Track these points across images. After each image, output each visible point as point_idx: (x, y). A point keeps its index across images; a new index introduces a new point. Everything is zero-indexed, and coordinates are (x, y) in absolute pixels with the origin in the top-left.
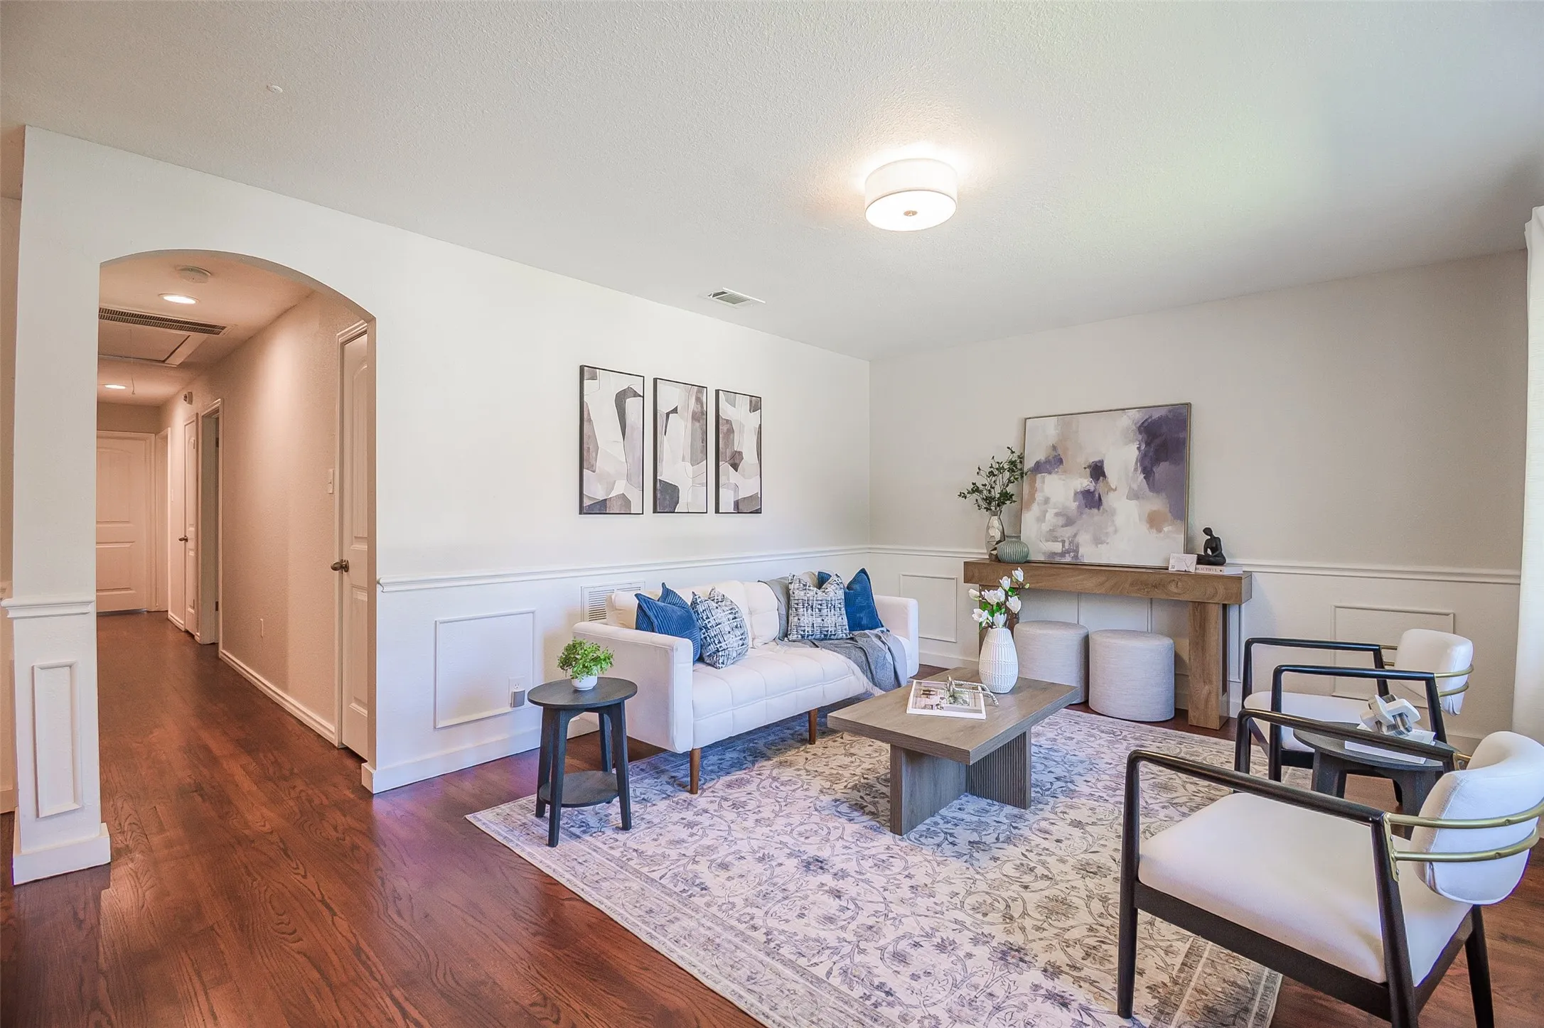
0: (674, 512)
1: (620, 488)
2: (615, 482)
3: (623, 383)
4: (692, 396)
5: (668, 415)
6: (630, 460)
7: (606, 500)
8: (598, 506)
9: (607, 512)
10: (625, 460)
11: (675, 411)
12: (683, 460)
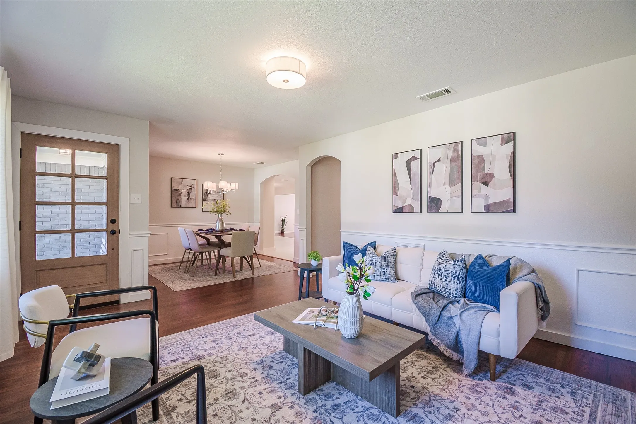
0: (438, 212)
1: (409, 202)
2: (406, 199)
3: (409, 156)
4: (450, 150)
5: (434, 164)
6: (413, 188)
7: (402, 207)
8: (399, 210)
9: (403, 212)
10: (411, 189)
11: (439, 160)
12: (445, 184)
